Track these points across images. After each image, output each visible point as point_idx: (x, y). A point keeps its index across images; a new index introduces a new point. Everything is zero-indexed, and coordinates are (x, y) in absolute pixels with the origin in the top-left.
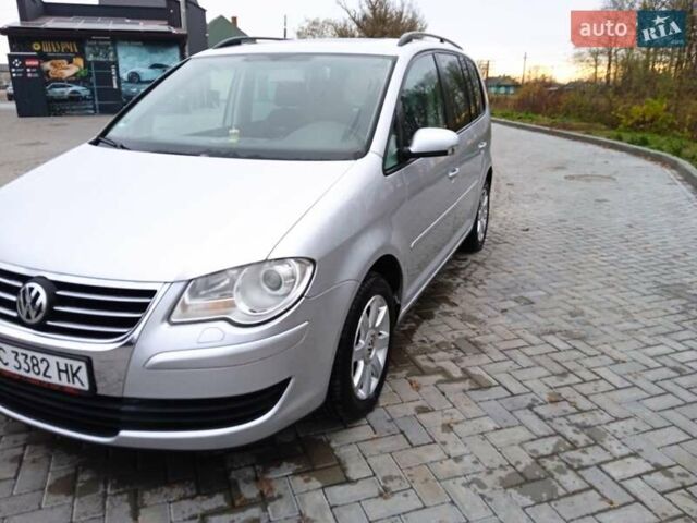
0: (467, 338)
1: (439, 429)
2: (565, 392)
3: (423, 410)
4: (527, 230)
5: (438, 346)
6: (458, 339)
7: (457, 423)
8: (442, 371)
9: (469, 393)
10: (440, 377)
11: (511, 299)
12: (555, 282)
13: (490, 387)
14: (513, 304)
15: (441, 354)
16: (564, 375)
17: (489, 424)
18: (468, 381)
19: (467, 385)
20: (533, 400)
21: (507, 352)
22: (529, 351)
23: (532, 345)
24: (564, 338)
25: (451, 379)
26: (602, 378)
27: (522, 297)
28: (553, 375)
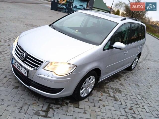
0: (119, 89)
1: (102, 105)
2: (134, 108)
3: (101, 100)
4: (148, 69)
5: (111, 88)
6: (117, 88)
7: (106, 106)
8: (109, 94)
9: (113, 101)
10: (108, 95)
11: (134, 84)
12: (147, 83)
13: (118, 101)
14: (134, 85)
15: (111, 90)
16: (136, 105)
17: (113, 108)
18: (114, 98)
19: (113, 99)
20: (126, 107)
21: (126, 95)
22: (131, 97)
23: (133, 96)
24: (141, 97)
25: (110, 96)
26: (145, 109)
27: (137, 84)
28: (134, 104)
